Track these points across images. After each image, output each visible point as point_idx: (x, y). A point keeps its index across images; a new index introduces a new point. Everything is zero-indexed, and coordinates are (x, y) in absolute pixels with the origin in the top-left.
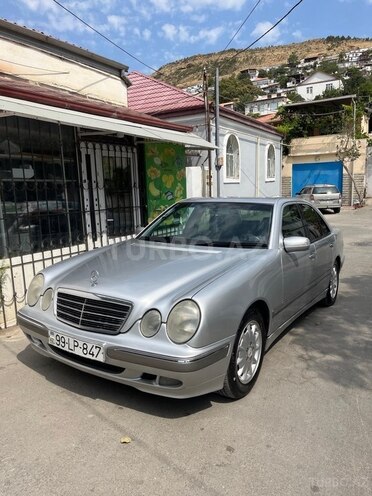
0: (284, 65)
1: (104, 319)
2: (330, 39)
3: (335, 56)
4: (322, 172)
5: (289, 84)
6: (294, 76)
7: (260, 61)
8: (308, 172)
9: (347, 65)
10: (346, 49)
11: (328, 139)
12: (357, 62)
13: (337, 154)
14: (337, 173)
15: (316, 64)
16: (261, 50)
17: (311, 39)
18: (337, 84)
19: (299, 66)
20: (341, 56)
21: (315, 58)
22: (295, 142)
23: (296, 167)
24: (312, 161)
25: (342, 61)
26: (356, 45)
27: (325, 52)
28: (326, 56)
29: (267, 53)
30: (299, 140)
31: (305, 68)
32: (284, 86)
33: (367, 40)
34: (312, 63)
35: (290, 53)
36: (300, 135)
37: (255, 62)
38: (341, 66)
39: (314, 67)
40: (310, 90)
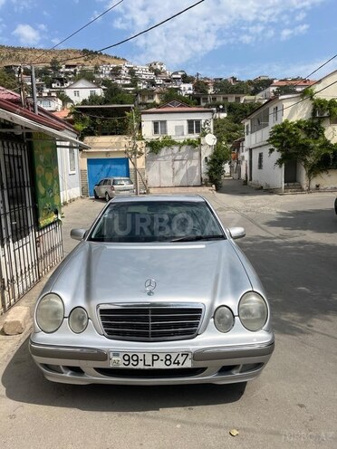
0: (47, 68)
1: (176, 326)
2: (85, 51)
3: (91, 67)
4: (113, 167)
5: (53, 85)
6: (58, 79)
7: (24, 60)
8: (101, 166)
9: (102, 76)
10: (100, 63)
11: (115, 139)
12: (109, 75)
13: (125, 152)
14: (125, 167)
15: (75, 71)
16: (23, 50)
17: (69, 48)
18: (99, 92)
19: (61, 70)
20: (96, 68)
21: (74, 66)
22: (88, 139)
23: (90, 161)
24: (104, 157)
25: (97, 73)
26: (107, 60)
27: (83, 62)
28: (83, 65)
29: (30, 53)
30: (91, 138)
31: (67, 73)
32: (49, 86)
33: (115, 58)
34: (72, 70)
35: (51, 57)
36: (92, 134)
37: (18, 59)
38: (97, 76)
39: (74, 73)
40: (77, 94)
